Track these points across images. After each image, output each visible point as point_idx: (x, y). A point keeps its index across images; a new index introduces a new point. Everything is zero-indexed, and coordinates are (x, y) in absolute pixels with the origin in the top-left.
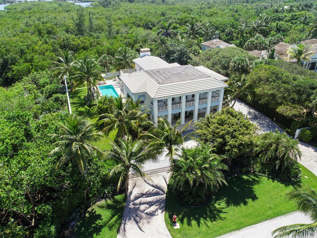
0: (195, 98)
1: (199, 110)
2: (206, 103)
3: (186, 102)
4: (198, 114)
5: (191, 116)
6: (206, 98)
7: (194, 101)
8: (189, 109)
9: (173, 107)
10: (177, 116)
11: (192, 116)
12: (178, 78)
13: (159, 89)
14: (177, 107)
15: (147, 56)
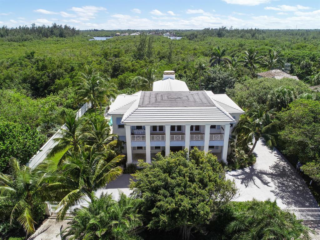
2: (202, 139)
3: (170, 134)
7: (184, 134)
9: (152, 138)
13: (134, 113)
14: (160, 138)
15: (169, 78)
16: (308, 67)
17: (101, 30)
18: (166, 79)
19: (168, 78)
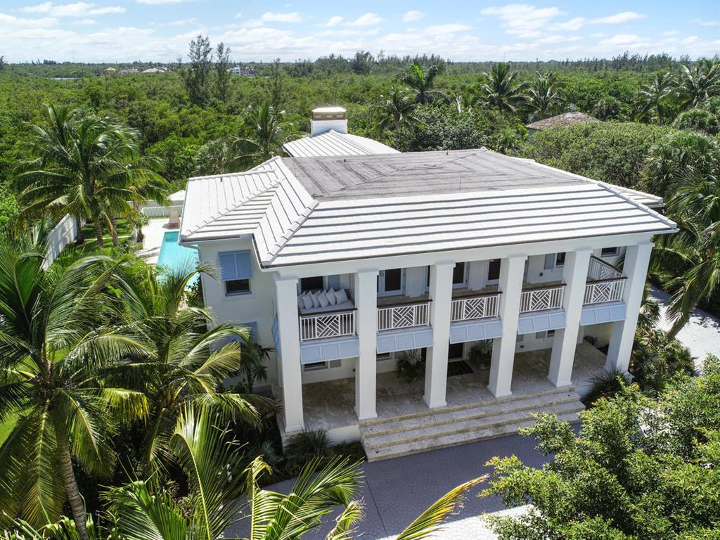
0: (501, 281)
1: (520, 338)
2: (557, 305)
3: (453, 298)
4: (517, 356)
5: (483, 367)
6: (559, 284)
7: (497, 293)
8: (471, 334)
9: (383, 322)
10: (413, 362)
11: (488, 364)
12: (422, 183)
13: (308, 223)
14: (409, 318)
15: (332, 130)
16: (613, 114)
17: (64, 63)
18: (323, 133)
19: (328, 131)
